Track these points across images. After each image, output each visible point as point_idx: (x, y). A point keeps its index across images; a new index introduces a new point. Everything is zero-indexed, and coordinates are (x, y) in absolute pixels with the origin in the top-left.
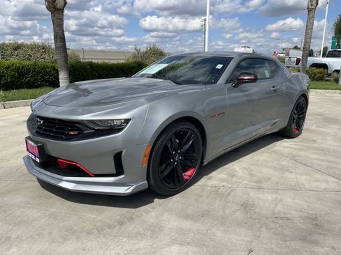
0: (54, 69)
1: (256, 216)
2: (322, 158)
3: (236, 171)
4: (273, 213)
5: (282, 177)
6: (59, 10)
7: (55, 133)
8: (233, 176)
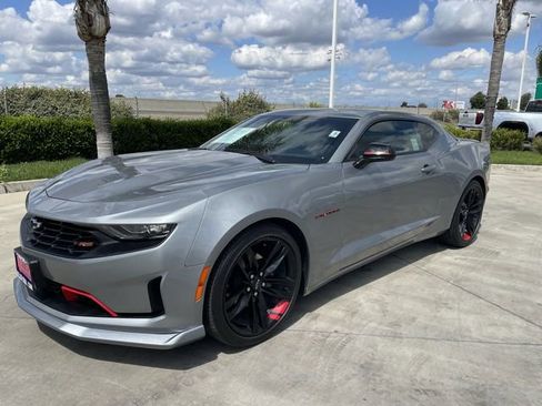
0: (89, 129)
1: (383, 387)
2: (504, 283)
3: (360, 305)
4: (413, 381)
5: (435, 317)
6: (97, 38)
7: (58, 243)
8: (354, 314)
